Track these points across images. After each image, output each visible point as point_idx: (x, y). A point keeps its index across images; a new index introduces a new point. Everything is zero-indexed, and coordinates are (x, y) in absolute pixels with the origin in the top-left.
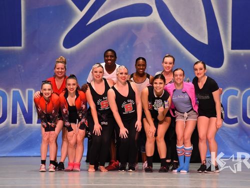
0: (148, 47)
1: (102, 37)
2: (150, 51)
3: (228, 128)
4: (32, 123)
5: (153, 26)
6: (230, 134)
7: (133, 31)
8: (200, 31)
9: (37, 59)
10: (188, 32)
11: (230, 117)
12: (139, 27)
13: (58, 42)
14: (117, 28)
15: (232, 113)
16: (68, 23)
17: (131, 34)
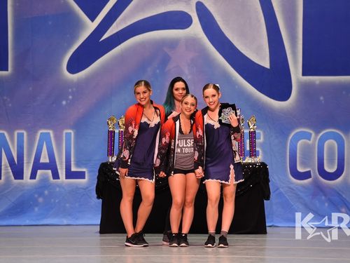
1: (121, 58)
3: (297, 185)
4: (22, 178)
5: (193, 43)
6: (301, 194)
7: (166, 49)
8: (258, 50)
9: (31, 89)
10: (242, 52)
11: (300, 169)
12: (173, 44)
14: (142, 45)
15: (304, 164)
16: (74, 38)
17: (162, 53)
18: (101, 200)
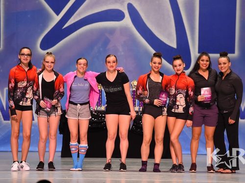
0: (121, 50)
1: (77, 40)
2: (123, 53)
5: (125, 30)
8: (169, 36)
10: (158, 37)
12: (112, 31)
13: (35, 44)
14: (91, 32)
16: (45, 26)
17: (104, 38)
18: (62, 135)
